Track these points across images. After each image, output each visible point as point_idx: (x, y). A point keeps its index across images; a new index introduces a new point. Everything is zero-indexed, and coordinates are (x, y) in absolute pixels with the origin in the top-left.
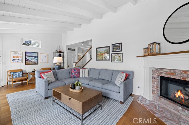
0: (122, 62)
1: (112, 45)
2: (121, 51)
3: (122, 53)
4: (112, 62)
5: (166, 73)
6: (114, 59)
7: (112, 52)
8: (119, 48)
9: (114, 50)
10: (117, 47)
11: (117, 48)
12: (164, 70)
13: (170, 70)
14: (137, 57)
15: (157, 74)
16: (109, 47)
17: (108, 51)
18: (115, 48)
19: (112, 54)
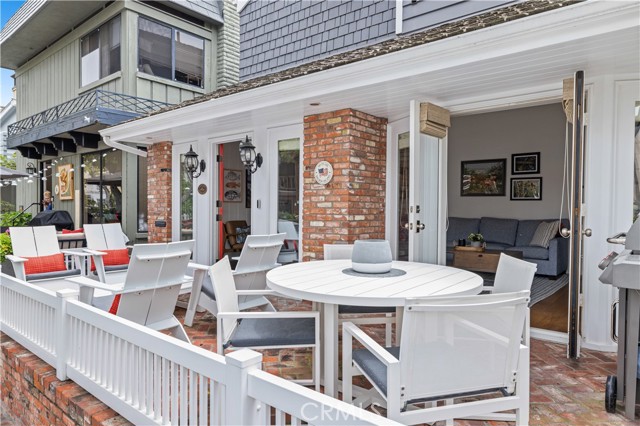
0: (541, 199)
1: (513, 156)
2: (538, 172)
3: (541, 178)
4: (511, 199)
6: (518, 191)
7: (513, 173)
8: (534, 165)
9: (517, 170)
10: (527, 163)
11: (527, 165)
16: (504, 161)
17: (502, 172)
18: (521, 164)
19: (512, 179)
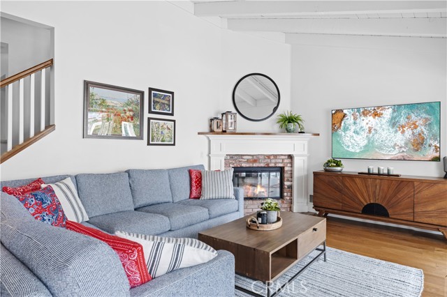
0: (174, 145)
1: (150, 89)
2: (172, 114)
3: (174, 121)
4: (149, 144)
5: (248, 161)
6: (155, 134)
7: (150, 112)
8: (169, 106)
9: (154, 108)
10: (164, 101)
11: (164, 104)
12: (244, 157)
13: (253, 156)
14: (199, 133)
15: (233, 164)
16: (141, 93)
17: (139, 108)
18: (158, 102)
19: (149, 119)
